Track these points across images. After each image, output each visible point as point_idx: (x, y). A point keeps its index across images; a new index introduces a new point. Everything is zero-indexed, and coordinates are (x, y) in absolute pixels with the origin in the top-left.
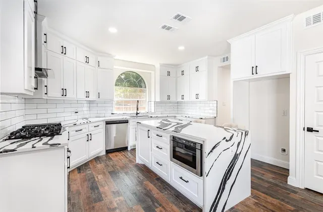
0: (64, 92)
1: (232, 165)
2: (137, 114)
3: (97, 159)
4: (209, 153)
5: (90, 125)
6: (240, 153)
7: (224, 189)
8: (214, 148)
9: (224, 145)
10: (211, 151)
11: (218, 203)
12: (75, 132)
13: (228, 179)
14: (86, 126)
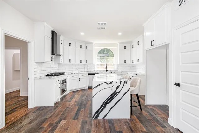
0: (70, 61)
1: (112, 97)
2: (106, 71)
3: (84, 90)
4: (94, 88)
5: (79, 74)
6: (119, 92)
7: (105, 107)
8: (97, 86)
9: (105, 86)
10: (96, 87)
11: (100, 112)
12: (72, 77)
13: (109, 103)
14: (78, 75)
